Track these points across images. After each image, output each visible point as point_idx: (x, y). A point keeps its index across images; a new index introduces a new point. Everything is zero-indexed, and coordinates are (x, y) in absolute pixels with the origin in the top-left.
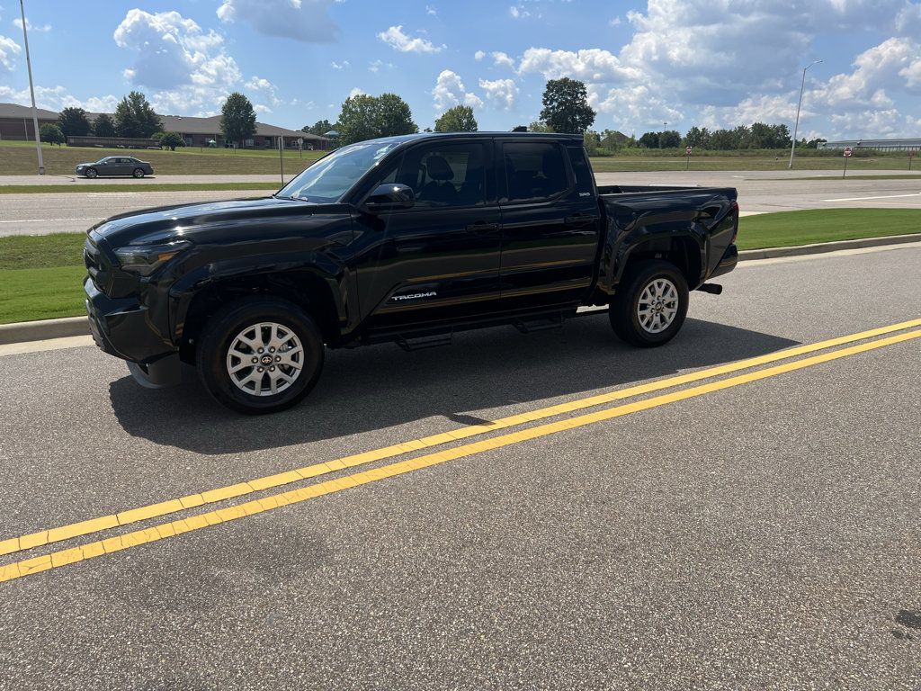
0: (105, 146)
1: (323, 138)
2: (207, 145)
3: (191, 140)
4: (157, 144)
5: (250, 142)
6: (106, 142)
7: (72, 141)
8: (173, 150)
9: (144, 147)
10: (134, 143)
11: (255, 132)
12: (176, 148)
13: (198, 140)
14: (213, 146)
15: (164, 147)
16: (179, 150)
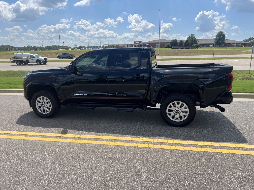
0: (180, 48)
1: (249, 43)
2: (209, 47)
3: (205, 45)
4: (193, 47)
5: (223, 45)
6: (181, 47)
7: (173, 47)
8: (197, 49)
9: (190, 48)
10: (188, 47)
11: (225, 42)
12: (198, 48)
13: (207, 45)
14: (211, 47)
15: (195, 48)
16: (199, 49)
